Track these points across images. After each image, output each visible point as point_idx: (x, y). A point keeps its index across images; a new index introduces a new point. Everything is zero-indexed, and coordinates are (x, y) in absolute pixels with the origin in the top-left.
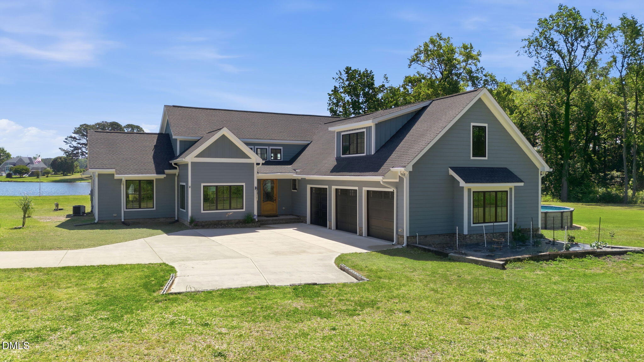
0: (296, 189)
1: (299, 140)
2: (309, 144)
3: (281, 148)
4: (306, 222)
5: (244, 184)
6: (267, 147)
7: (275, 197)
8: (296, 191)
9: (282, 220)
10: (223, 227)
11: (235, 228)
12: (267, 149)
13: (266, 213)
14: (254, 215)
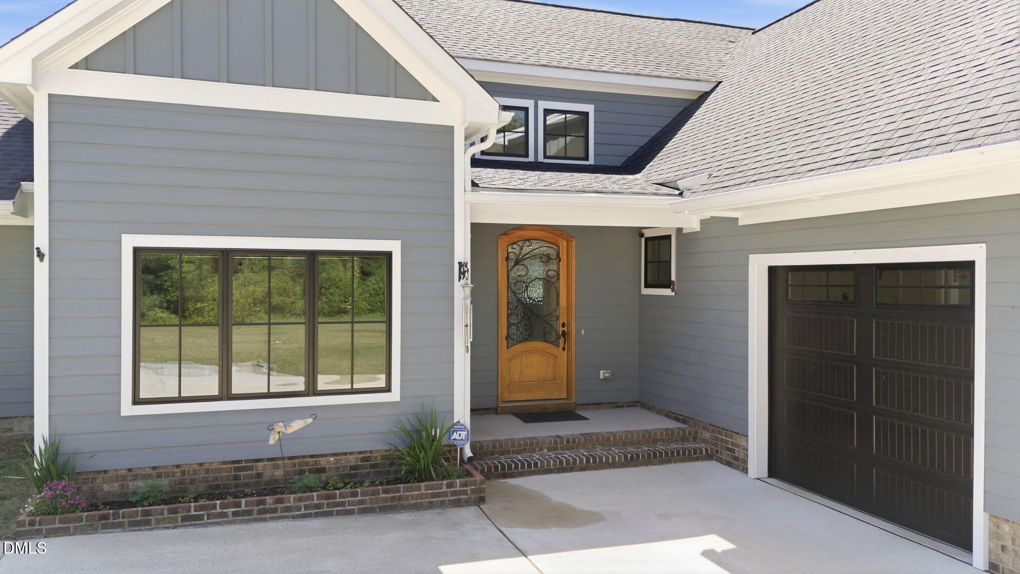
0: (668, 284)
1: (664, 74)
2: (705, 96)
3: (589, 108)
4: (739, 463)
5: (394, 246)
6: (529, 103)
7: (563, 319)
8: (667, 292)
9: (606, 441)
10: (248, 513)
11: (329, 514)
12: (526, 110)
13: (521, 396)
14: (455, 427)
